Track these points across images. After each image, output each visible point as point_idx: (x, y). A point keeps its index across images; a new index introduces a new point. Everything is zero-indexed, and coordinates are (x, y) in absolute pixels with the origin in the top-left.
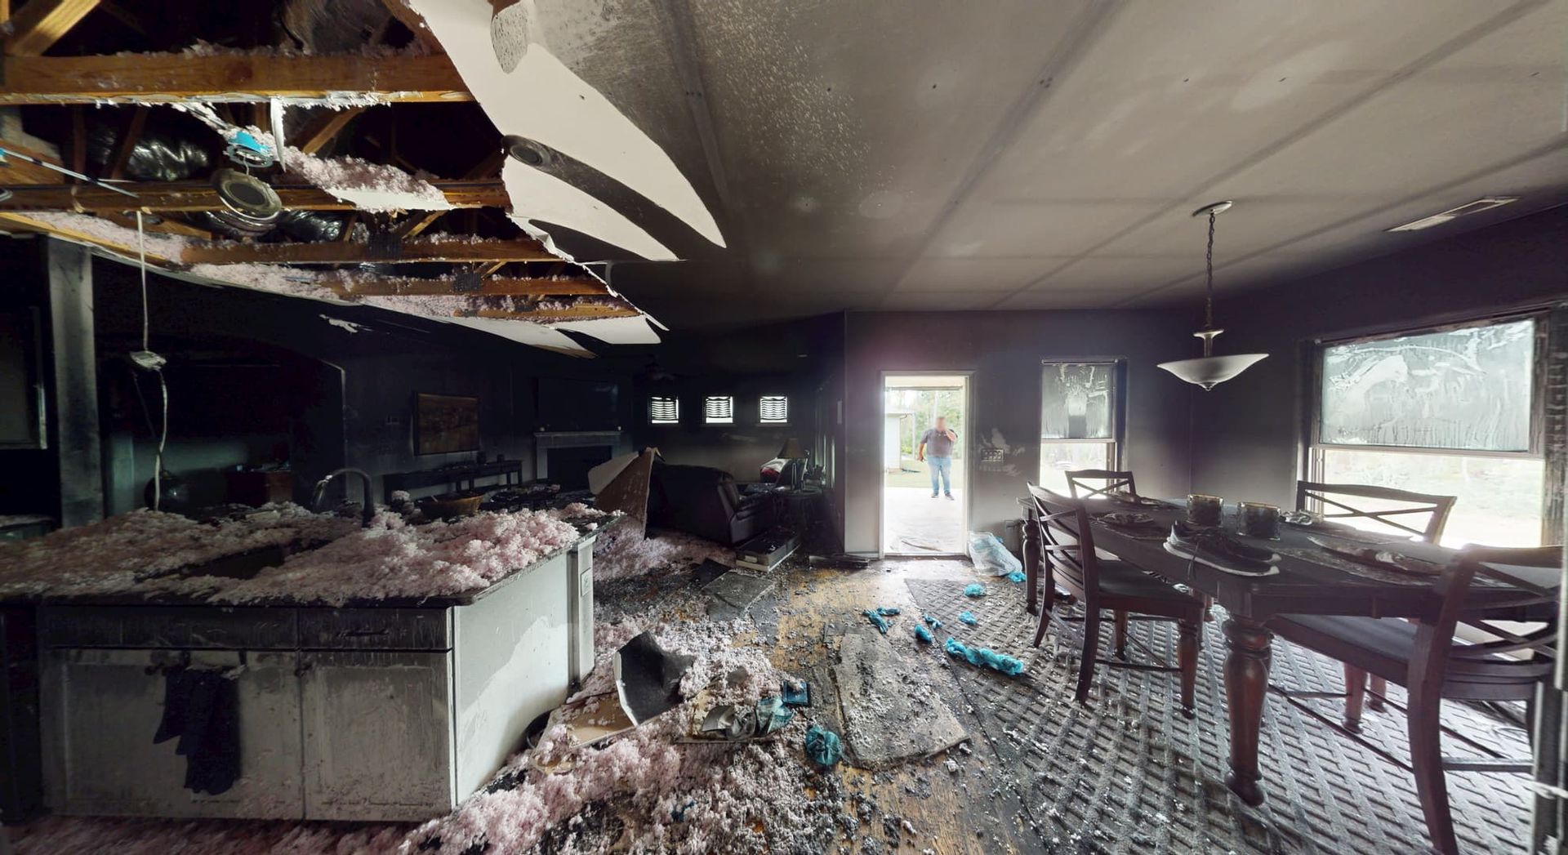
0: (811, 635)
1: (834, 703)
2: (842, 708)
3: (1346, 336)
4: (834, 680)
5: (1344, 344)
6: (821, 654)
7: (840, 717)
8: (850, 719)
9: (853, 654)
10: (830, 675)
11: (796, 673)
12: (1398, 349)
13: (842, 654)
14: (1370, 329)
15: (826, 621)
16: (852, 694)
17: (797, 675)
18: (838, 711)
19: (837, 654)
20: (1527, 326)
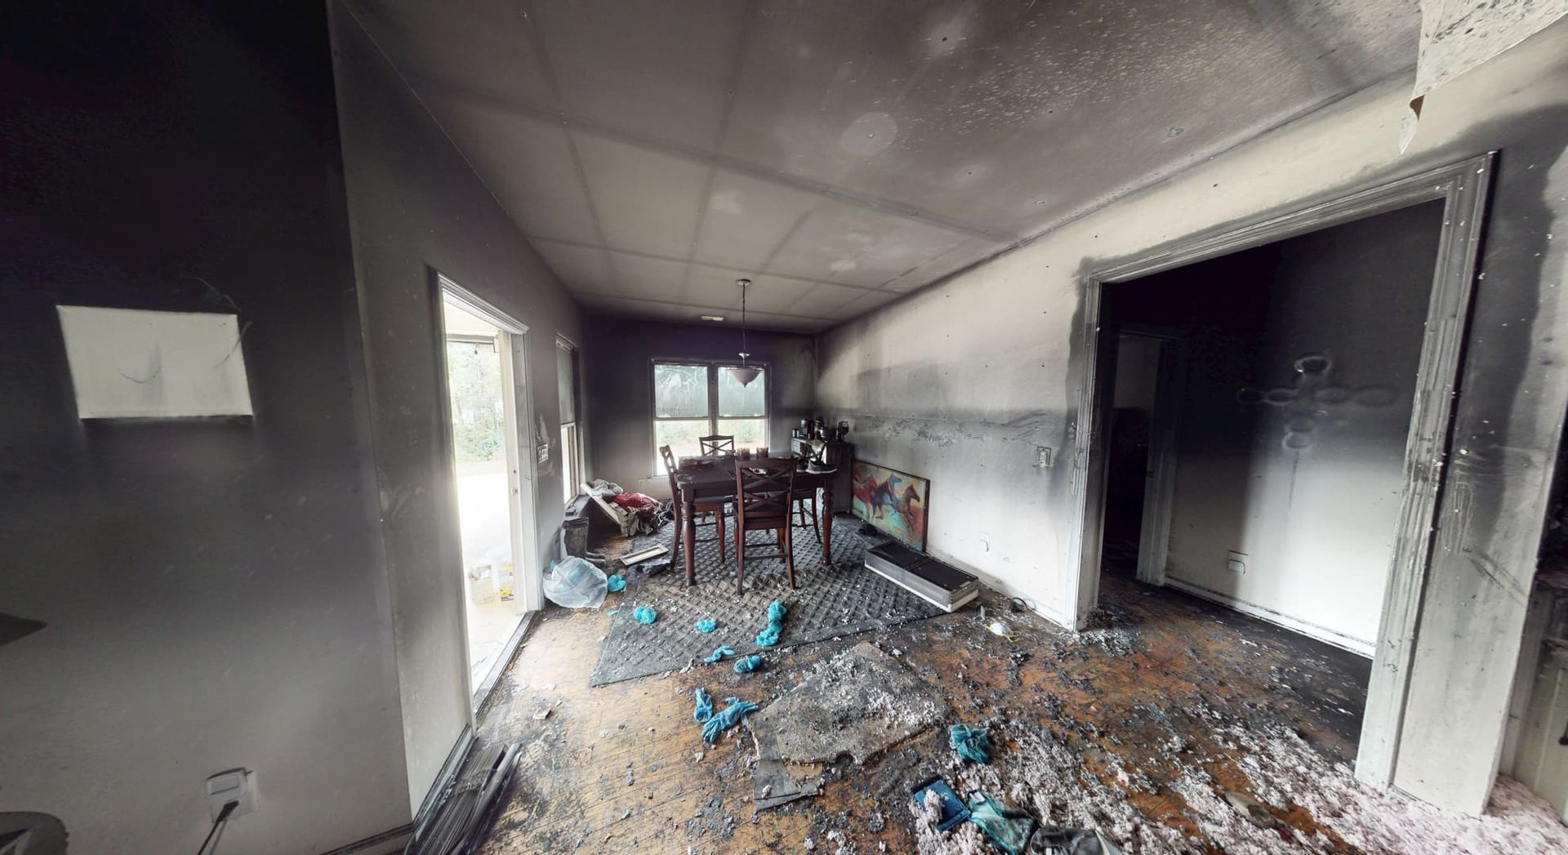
0: (804, 832)
1: (913, 747)
2: (913, 736)
3: (662, 362)
4: (880, 755)
5: (663, 364)
6: (843, 796)
7: (925, 737)
8: (920, 724)
9: (823, 739)
10: (875, 764)
11: (905, 823)
12: (678, 371)
13: (831, 754)
14: (679, 359)
15: (750, 812)
16: (889, 727)
17: (908, 821)
18: (918, 740)
19: (832, 765)
20: (706, 368)
